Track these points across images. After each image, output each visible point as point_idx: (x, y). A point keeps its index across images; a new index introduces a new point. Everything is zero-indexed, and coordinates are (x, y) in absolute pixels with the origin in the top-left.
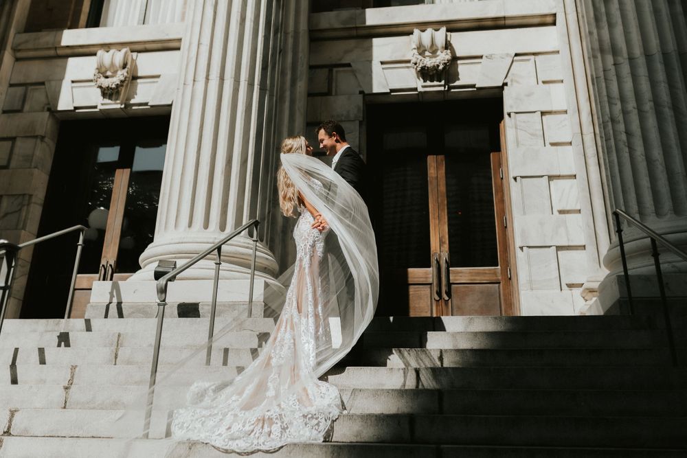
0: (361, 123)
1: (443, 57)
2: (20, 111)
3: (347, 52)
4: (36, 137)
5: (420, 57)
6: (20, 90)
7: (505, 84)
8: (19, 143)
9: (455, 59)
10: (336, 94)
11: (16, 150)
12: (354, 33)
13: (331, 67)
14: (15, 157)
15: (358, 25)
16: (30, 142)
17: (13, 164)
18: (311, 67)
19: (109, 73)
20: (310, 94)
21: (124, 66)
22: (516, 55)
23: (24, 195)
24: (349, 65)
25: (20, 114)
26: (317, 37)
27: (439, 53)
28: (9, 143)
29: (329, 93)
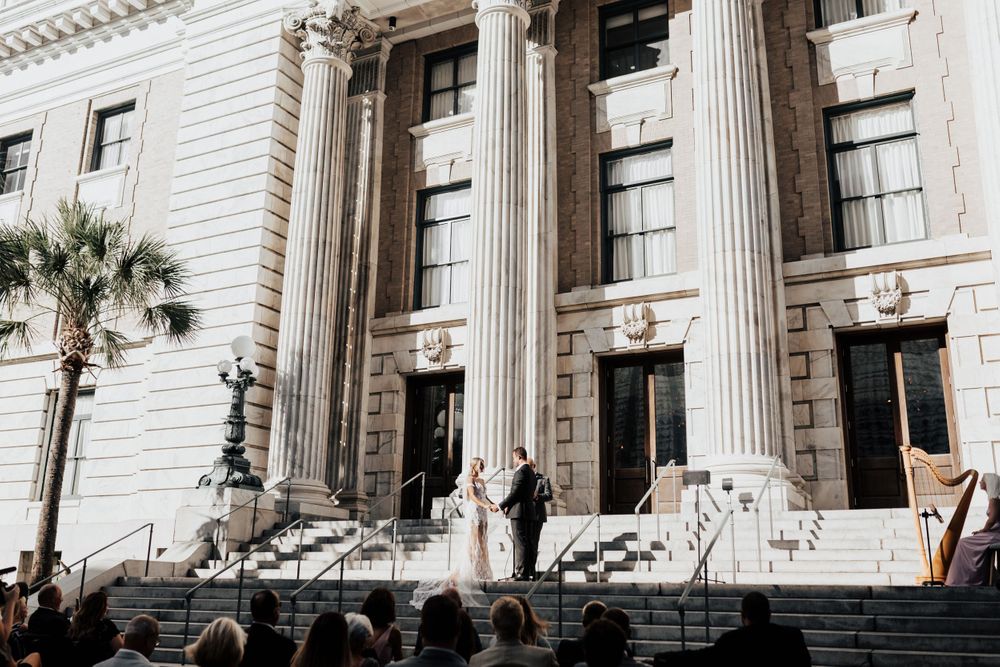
0: (592, 374)
1: (642, 325)
2: (381, 374)
3: (581, 322)
4: (393, 392)
5: (626, 327)
6: (379, 359)
7: (684, 342)
8: (383, 395)
9: (651, 324)
10: (576, 354)
11: (383, 401)
12: (585, 307)
13: (571, 333)
14: (383, 406)
15: (587, 301)
16: (390, 395)
17: (382, 411)
18: (559, 334)
19: (431, 346)
20: (559, 355)
21: (440, 341)
22: (693, 319)
23: (391, 431)
24: (582, 331)
25: (381, 376)
26: (560, 312)
27: (639, 322)
28: (378, 397)
29: (571, 353)
